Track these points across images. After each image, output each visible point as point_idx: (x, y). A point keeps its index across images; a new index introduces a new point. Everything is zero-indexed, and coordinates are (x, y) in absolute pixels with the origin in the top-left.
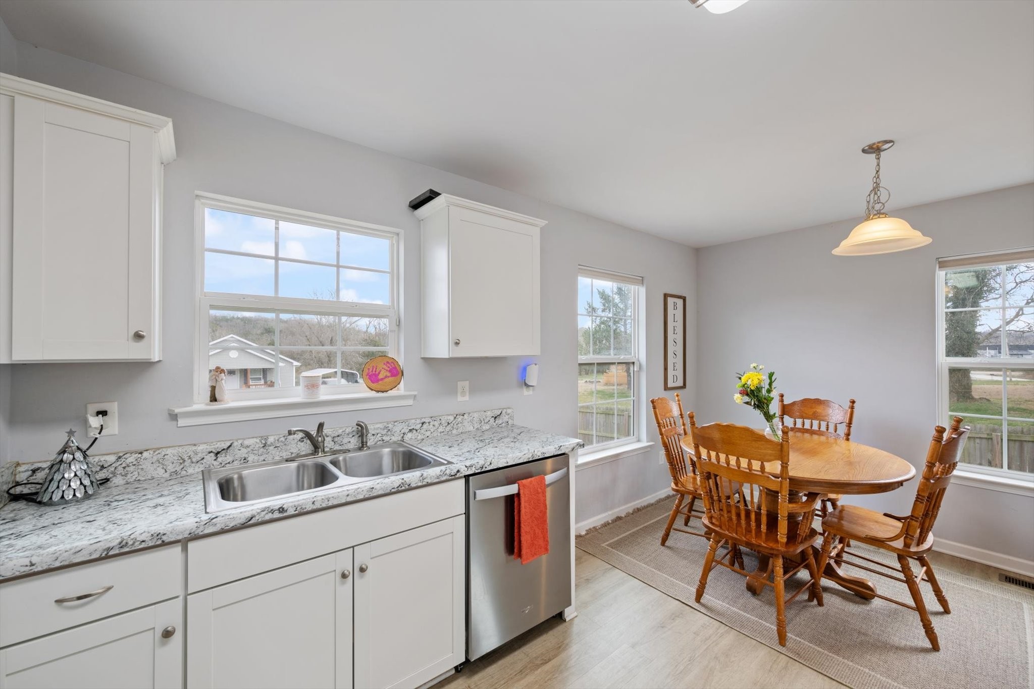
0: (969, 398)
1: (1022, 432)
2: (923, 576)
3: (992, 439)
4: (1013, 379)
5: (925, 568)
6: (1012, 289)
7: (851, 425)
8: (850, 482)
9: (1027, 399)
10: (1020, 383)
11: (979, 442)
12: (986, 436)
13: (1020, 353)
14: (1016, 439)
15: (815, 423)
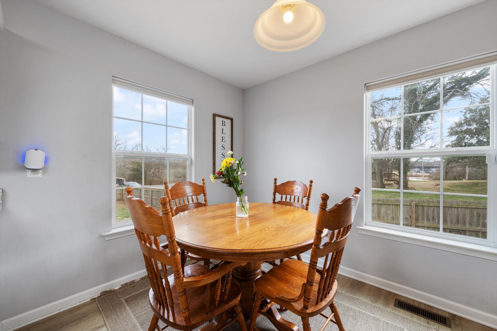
0: (407, 188)
1: (424, 202)
2: (331, 318)
3: (411, 205)
4: (425, 180)
5: (333, 314)
6: (425, 142)
7: (309, 198)
8: (254, 251)
9: (429, 188)
10: (426, 181)
11: (406, 207)
12: (409, 204)
13: (427, 170)
14: (421, 205)
15: (284, 196)
